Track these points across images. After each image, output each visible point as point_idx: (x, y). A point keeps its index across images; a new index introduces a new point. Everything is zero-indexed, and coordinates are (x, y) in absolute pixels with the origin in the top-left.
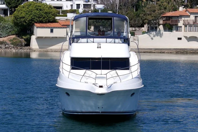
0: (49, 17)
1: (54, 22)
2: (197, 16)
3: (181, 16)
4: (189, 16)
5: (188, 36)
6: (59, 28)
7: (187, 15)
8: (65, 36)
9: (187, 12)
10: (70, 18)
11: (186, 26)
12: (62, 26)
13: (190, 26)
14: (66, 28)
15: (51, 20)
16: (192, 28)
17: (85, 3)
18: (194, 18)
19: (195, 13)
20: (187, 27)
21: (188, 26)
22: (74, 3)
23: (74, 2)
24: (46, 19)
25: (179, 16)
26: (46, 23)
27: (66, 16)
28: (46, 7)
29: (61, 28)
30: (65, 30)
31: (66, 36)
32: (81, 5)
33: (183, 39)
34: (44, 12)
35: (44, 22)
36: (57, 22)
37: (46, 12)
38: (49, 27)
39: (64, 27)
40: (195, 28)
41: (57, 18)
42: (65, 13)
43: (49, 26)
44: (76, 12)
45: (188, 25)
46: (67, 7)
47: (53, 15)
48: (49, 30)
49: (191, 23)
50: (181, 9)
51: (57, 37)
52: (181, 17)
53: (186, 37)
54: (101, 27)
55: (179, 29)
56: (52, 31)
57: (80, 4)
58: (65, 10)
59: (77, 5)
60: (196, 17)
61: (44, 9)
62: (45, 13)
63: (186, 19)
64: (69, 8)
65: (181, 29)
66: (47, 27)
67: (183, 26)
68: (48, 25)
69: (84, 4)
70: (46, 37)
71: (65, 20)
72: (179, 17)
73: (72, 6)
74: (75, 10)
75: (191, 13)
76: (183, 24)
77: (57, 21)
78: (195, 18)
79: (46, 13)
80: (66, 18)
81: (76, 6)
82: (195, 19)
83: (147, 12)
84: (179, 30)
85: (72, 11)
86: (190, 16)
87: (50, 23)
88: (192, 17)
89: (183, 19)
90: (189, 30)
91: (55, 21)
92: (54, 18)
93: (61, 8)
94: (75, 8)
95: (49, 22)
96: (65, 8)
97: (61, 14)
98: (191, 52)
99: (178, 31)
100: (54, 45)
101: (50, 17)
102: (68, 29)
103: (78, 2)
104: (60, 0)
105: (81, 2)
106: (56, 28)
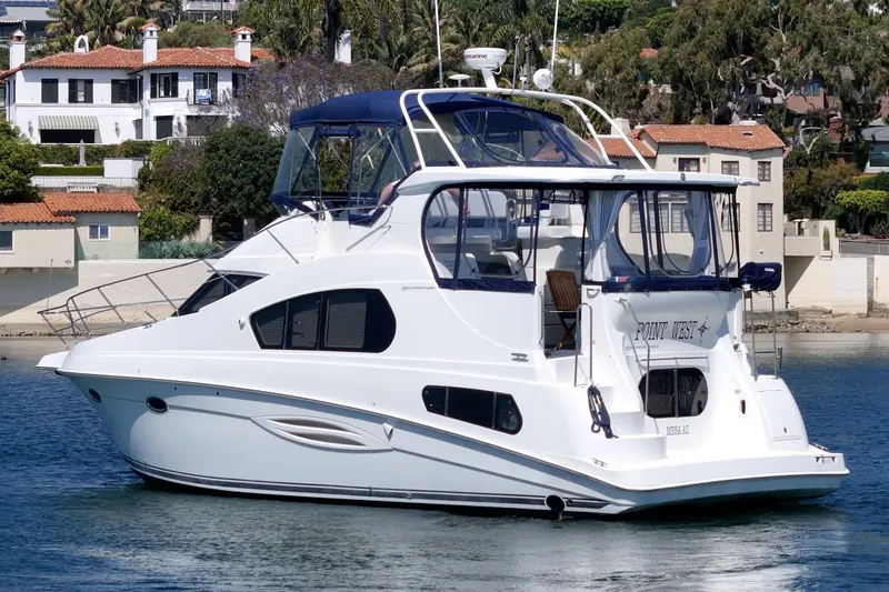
2: (688, 160)
4: (650, 161)
6: (38, 224)
8: (66, 265)
9: (644, 142)
10: (118, 183)
12: (54, 219)
14: (74, 225)
15: (5, 188)
17: (194, 112)
19: (678, 143)
22: (147, 113)
23: (146, 106)
27: (100, 172)
29: (49, 224)
30: (67, 234)
31: (72, 265)
32: (175, 123)
36: (40, 200)
39: (61, 223)
41: (36, 181)
42: (99, 155)
44: (148, 152)
46: (117, 130)
47: (13, 167)
51: (30, 269)
54: (246, 222)
56: (6, 241)
57: (170, 118)
58: (108, 144)
59: (158, 119)
60: (683, 163)
64: (129, 134)
69: (189, 117)
71: (95, 190)
73: (138, 124)
74: (149, 144)
75: (661, 144)
77: (38, 194)
78: (681, 167)
80: (97, 180)
81: (154, 124)
85: (133, 150)
86: (655, 158)
88: (667, 165)
91: (27, 195)
92: (22, 184)
93: (89, 135)
94: (150, 133)
96: (107, 138)
97: (83, 164)
100: (23, 307)
102: (84, 231)
103: (163, 107)
104: (85, 101)
105: (178, 108)
106: (26, 224)
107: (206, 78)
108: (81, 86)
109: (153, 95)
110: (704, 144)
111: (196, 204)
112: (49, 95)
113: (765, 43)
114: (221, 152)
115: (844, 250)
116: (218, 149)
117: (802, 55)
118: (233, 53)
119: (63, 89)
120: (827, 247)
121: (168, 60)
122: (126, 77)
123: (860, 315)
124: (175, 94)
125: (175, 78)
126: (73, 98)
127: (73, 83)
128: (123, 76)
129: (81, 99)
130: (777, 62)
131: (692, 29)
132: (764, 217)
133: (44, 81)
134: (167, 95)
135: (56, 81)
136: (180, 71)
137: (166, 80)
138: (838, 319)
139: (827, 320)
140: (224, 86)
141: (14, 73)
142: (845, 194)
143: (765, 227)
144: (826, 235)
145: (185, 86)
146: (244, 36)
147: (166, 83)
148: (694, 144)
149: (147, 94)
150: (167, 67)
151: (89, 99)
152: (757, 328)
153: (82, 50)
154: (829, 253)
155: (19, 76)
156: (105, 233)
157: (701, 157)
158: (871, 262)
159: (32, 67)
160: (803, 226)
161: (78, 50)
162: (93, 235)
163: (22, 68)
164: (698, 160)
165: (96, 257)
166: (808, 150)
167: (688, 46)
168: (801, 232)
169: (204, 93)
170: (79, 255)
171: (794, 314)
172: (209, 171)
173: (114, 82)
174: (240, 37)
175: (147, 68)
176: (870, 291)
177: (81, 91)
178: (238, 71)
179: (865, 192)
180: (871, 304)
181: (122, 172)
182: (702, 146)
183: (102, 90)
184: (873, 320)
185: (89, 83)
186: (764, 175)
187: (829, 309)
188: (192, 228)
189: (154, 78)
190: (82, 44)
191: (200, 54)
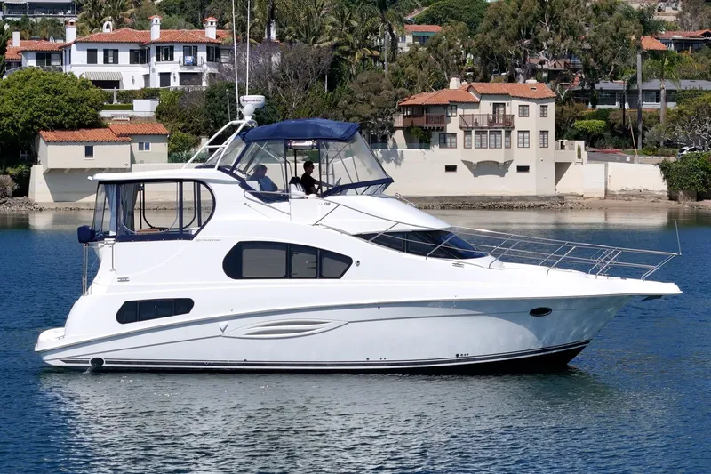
0: (80, 114)
1: (94, 128)
2: (498, 104)
3: (453, 105)
4: (476, 105)
5: (475, 162)
6: (109, 142)
7: (471, 100)
8: (125, 167)
9: (471, 93)
10: (142, 115)
11: (467, 132)
12: (118, 139)
13: (481, 132)
14: (130, 142)
15: (87, 120)
16: (484, 136)
17: (184, 70)
18: (490, 110)
19: (493, 94)
20: (471, 134)
21: (473, 131)
22: (153, 70)
23: (153, 66)
24: (71, 117)
25: (448, 105)
26: (72, 128)
27: (131, 108)
28: (71, 83)
29: (115, 142)
30: (126, 147)
31: (129, 167)
32: (172, 77)
33: (462, 168)
34: (66, 98)
35: (67, 126)
36: (105, 126)
37: (71, 99)
38: (81, 142)
39: (122, 141)
40: (493, 137)
41: (104, 114)
42: (127, 98)
43: (82, 138)
44: (159, 95)
45: (473, 128)
46: (133, 80)
47: (91, 107)
48: (82, 148)
49: (484, 123)
50: (454, 83)
52: (454, 108)
53: (468, 164)
55: (448, 140)
56: (89, 152)
57: (169, 74)
58: (129, 89)
59: (161, 74)
60: (496, 106)
61: (67, 91)
62: (68, 102)
63: (468, 112)
64: (139, 85)
65: (453, 140)
66: (75, 142)
67: (460, 133)
68: (79, 134)
69: (180, 74)
70: (72, 170)
71: (128, 119)
72: (449, 108)
73: (147, 77)
74: (157, 90)
75: (482, 94)
76: (461, 128)
77: (105, 122)
78: (494, 108)
79: (72, 101)
80: (129, 113)
81: (158, 78)
82: (494, 112)
83: (358, 96)
84: (449, 144)
85: (148, 94)
86: (478, 103)
87: (85, 130)
88: (486, 107)
89: (460, 111)
90: (478, 143)
91: (97, 124)
92: (96, 116)
93: (116, 84)
94: (155, 83)
95: (82, 126)
96: (127, 86)
97: (115, 102)
98: (484, 205)
99: (446, 147)
101: (85, 113)
102: (135, 146)
103: (165, 67)
104: (114, 63)
105: (174, 68)
106: (102, 142)
107: (190, 49)
108: (111, 53)
109: (158, 60)
110: (508, 94)
111: (192, 128)
112: (92, 59)
113: (539, 32)
114: (217, 98)
115: (590, 159)
116: (214, 96)
117: (563, 40)
118: (204, 33)
119: (100, 55)
120: (579, 157)
121: (167, 38)
122: (139, 48)
123: (600, 198)
124: (172, 59)
125: (172, 49)
126: (106, 61)
127: (106, 52)
128: (136, 47)
129: (111, 61)
130: (545, 44)
131: (496, 24)
132: (544, 139)
133: (88, 50)
134: (166, 59)
135: (96, 50)
136: (175, 45)
137: (166, 50)
138: (587, 201)
139: (581, 201)
140: (202, 55)
141: (70, 45)
142: (579, 122)
143: (544, 145)
144: (579, 150)
145: (178, 54)
146: (212, 23)
147: (166, 52)
148: (502, 94)
149: (154, 59)
150: (167, 42)
151: (116, 61)
152: (540, 206)
153: (108, 31)
154: (581, 160)
155: (74, 46)
156: (147, 147)
157: (506, 102)
158: (607, 166)
159: (81, 42)
160: (564, 144)
161: (106, 31)
162: (141, 148)
163: (75, 42)
164: (504, 104)
165: (142, 162)
166: (562, 97)
167: (493, 34)
168: (562, 147)
169: (189, 59)
170: (133, 161)
171: (561, 197)
172: (209, 109)
173: (131, 51)
174: (209, 24)
175: (154, 43)
176: (606, 184)
177: (111, 57)
178: (210, 45)
179: (591, 121)
180: (606, 191)
181: (144, 108)
182: (507, 96)
183: (124, 56)
184: (607, 201)
185: (116, 51)
186: (544, 114)
187: (581, 194)
188: (197, 143)
189: (158, 49)
190: (108, 27)
191: (186, 34)
